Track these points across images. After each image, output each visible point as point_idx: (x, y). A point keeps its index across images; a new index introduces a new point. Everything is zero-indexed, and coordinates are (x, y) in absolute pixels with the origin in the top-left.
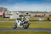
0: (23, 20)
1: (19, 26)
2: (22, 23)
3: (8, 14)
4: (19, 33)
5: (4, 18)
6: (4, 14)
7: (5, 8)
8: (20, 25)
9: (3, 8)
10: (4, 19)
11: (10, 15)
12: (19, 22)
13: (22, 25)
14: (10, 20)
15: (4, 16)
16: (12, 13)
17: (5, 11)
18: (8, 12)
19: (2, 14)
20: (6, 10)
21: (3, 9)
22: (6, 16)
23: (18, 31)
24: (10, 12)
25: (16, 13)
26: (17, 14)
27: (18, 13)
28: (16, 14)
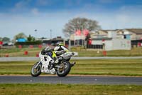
0: (57, 55)
1: (46, 70)
2: (53, 62)
3: (100, 37)
4: (131, 90)
5: (87, 48)
6: (88, 38)
7: (91, 21)
8: (49, 68)
9: (85, 20)
10: (88, 50)
11: (104, 40)
12: (46, 60)
13: (54, 67)
14: (105, 54)
15: (88, 42)
16: (110, 35)
17: (91, 29)
18: (100, 32)
19: (83, 37)
20: (93, 25)
21: (87, 23)
22: (94, 43)
23: (128, 84)
24: (106, 31)
25: (121, 33)
26: (125, 37)
27: (126, 33)
28: (123, 37)
